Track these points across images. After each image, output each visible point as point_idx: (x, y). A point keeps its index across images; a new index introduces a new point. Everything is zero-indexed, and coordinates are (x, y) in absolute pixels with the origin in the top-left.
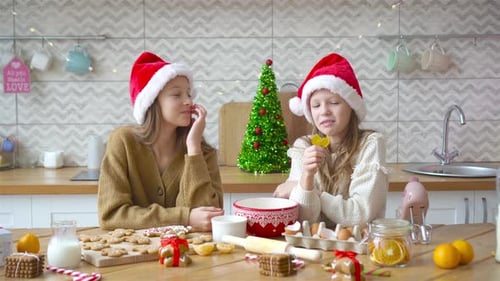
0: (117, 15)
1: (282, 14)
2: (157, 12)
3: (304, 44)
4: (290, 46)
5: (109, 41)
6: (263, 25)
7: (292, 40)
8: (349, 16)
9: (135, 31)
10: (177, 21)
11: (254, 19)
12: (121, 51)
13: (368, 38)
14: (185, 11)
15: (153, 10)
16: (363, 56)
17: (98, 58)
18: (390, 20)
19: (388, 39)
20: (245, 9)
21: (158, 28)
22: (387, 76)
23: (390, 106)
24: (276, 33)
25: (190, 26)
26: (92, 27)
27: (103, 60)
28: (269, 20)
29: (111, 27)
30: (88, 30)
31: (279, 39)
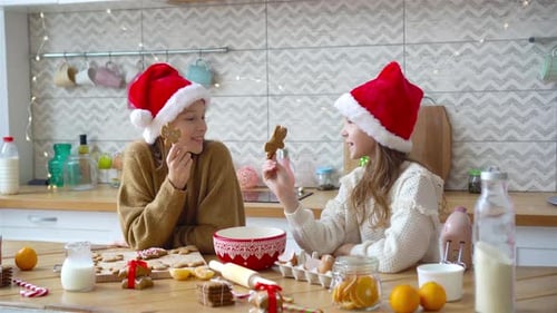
0: (238, 25)
1: (414, 18)
2: (280, 20)
3: (440, 51)
4: (425, 53)
5: (232, 54)
6: (394, 31)
7: (426, 47)
8: (494, 15)
9: (257, 42)
10: (300, 30)
11: (384, 24)
12: (244, 64)
13: (518, 41)
14: (309, 19)
15: (276, 19)
16: (511, 63)
17: (221, 71)
18: (545, 19)
19: (544, 41)
20: (373, 13)
21: (281, 38)
22: (543, 87)
23: (546, 122)
24: (409, 39)
25: (314, 34)
26: (216, 39)
27: (226, 73)
28: (400, 25)
29: (234, 38)
30: (212, 43)
31: (411, 45)
